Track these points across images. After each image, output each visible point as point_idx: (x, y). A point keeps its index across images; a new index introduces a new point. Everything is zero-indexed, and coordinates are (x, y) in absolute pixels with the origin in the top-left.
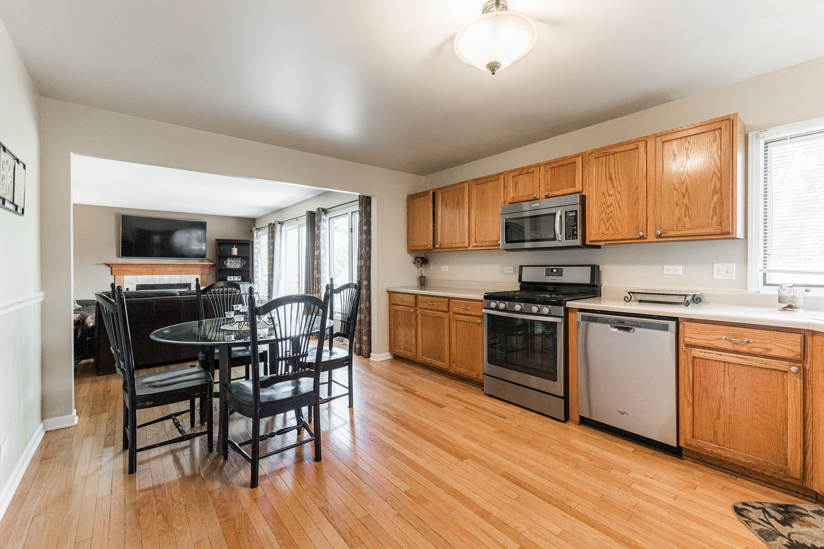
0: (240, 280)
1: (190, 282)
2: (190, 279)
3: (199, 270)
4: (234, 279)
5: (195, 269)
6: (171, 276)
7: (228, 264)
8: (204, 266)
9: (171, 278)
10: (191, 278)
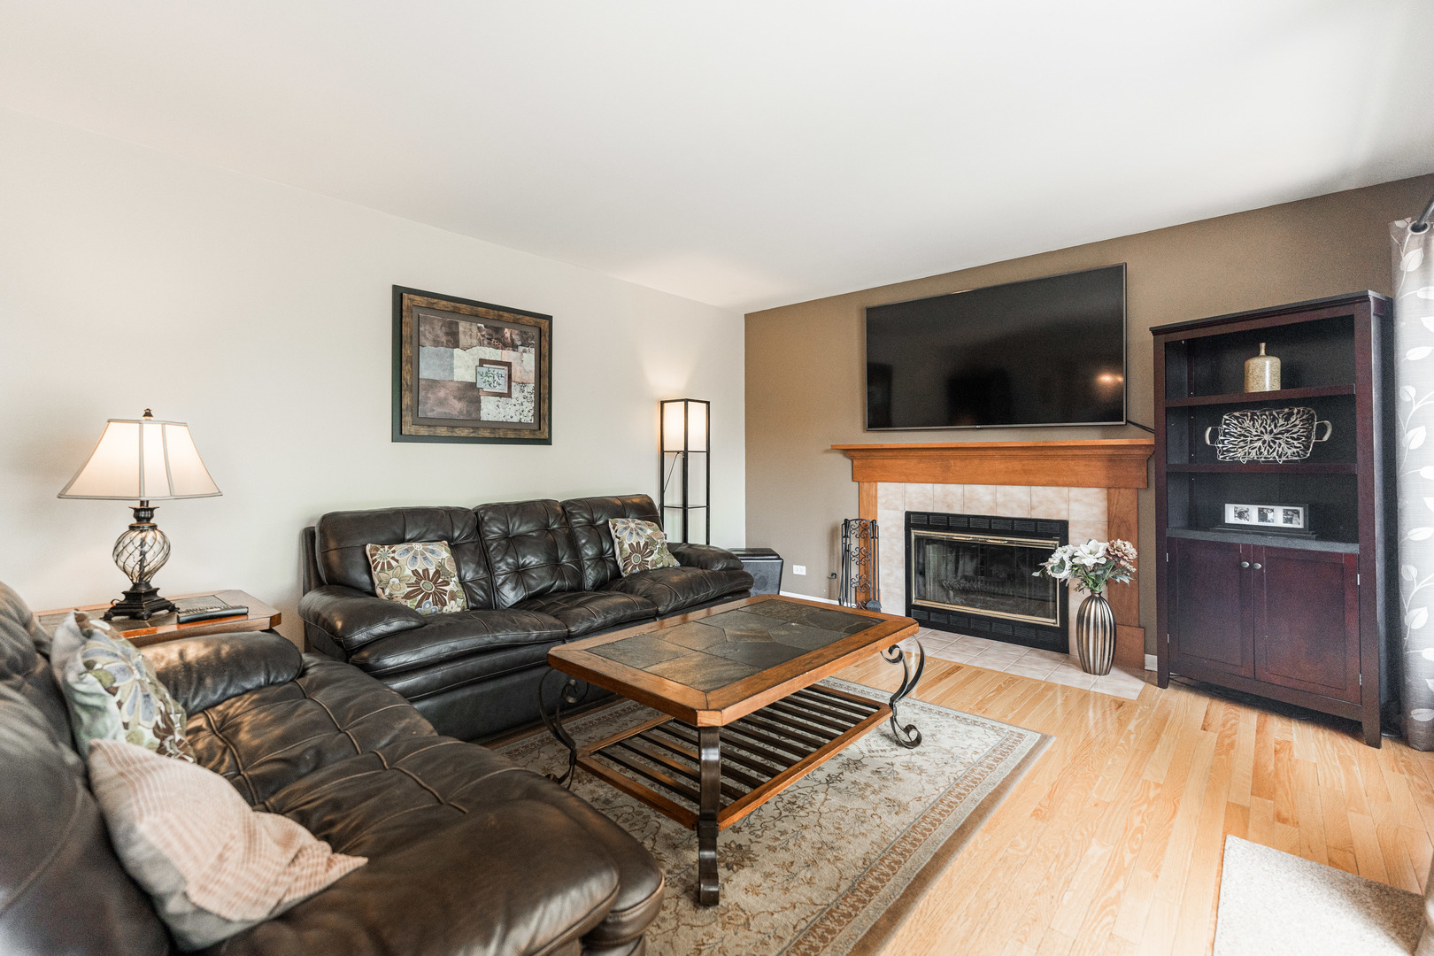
0: (1298, 523)
1: (1062, 516)
2: (1064, 506)
3: (1098, 470)
4: (1263, 516)
5: (1080, 467)
6: (999, 487)
7: (1224, 443)
8: (1115, 458)
9: (1000, 498)
10: (1068, 501)
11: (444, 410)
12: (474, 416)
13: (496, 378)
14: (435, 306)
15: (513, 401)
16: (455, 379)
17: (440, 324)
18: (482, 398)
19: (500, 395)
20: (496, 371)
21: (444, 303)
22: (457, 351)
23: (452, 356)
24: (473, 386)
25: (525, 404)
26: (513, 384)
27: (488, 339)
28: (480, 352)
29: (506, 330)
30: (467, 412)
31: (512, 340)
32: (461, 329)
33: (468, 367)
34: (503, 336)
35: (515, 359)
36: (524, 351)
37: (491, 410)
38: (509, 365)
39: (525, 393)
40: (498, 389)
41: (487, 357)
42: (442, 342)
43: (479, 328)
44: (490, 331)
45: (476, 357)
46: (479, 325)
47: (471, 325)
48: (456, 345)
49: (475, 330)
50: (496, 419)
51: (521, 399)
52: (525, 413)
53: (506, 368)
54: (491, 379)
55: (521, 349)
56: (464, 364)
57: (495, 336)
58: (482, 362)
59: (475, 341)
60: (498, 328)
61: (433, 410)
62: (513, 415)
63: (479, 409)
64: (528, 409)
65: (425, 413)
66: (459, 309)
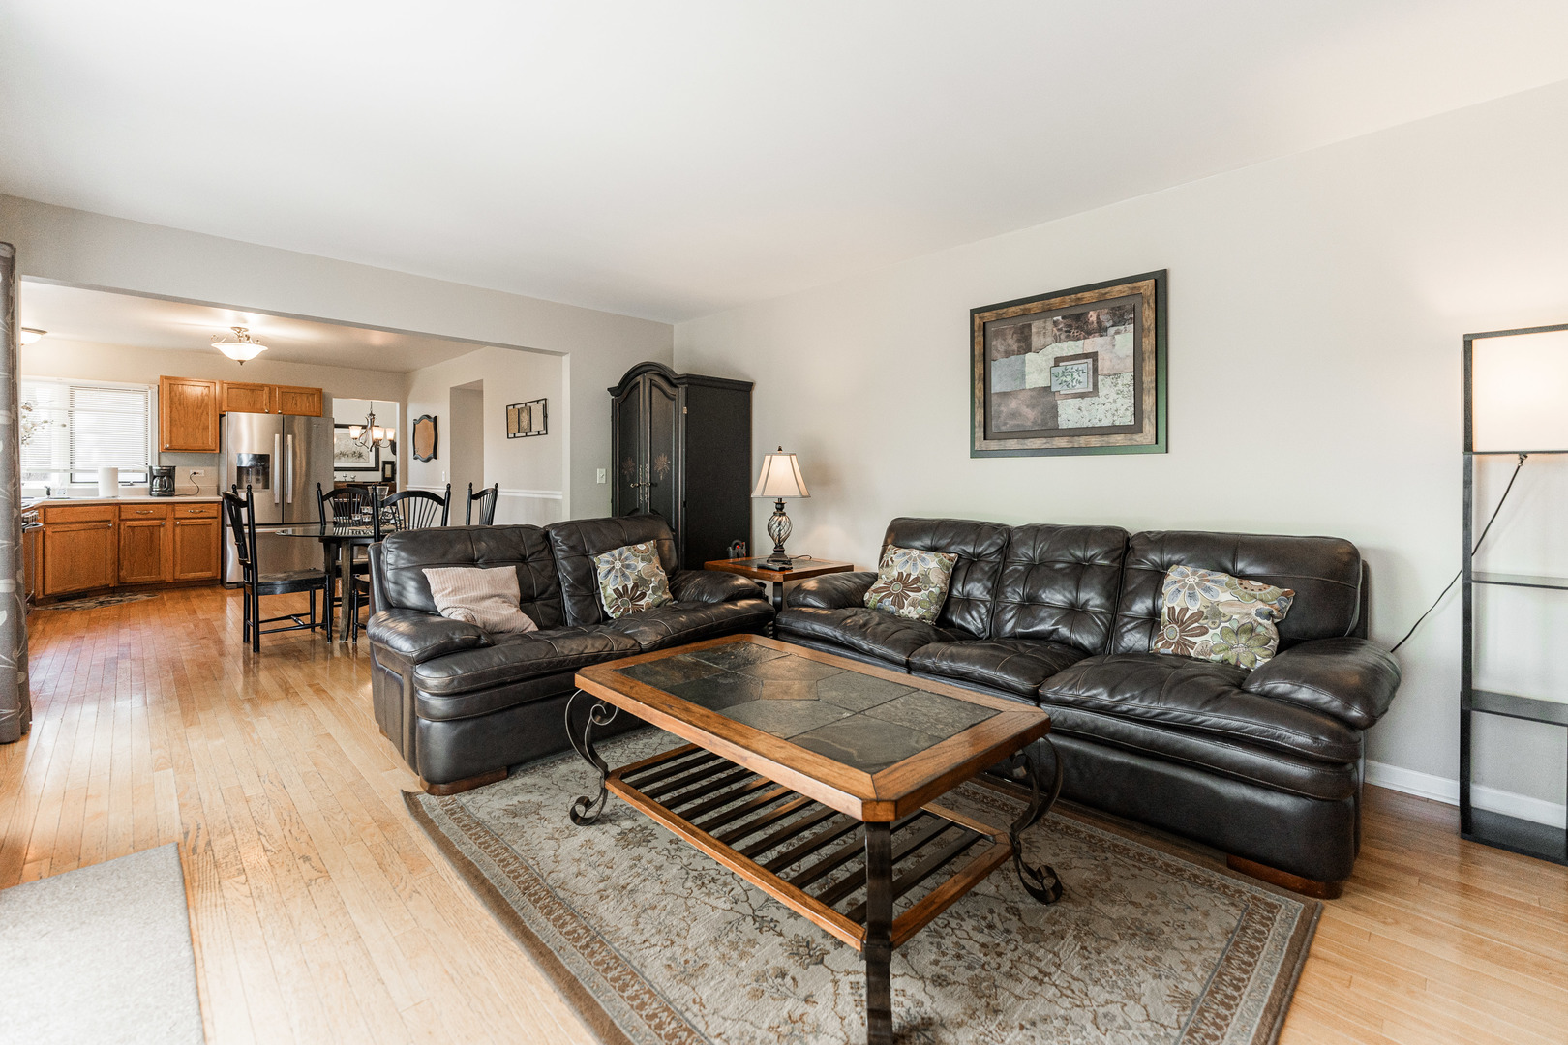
11: (1016, 422)
12: (1050, 424)
13: (1075, 375)
14: (1004, 316)
15: (1101, 400)
16: (1028, 387)
17: (1012, 332)
18: (1059, 402)
19: (1082, 395)
20: (1076, 367)
21: (1014, 309)
22: (1029, 356)
23: (1024, 362)
24: (1047, 389)
25: (1120, 400)
26: (1100, 378)
27: (1066, 332)
28: (1056, 349)
29: (1091, 313)
30: (1043, 420)
31: (1099, 322)
32: (1034, 330)
33: (1042, 370)
34: (1086, 323)
35: (1102, 347)
36: (1117, 332)
37: (1070, 414)
38: (1094, 356)
39: (1120, 387)
40: (1080, 389)
41: (1064, 354)
42: (1014, 351)
43: (1055, 323)
44: (1069, 322)
45: (1050, 356)
46: (1055, 319)
47: (1045, 322)
48: (1028, 350)
49: (1049, 325)
50: (1078, 425)
51: (1113, 396)
52: (1121, 413)
53: (1090, 361)
54: (1069, 379)
55: (1112, 331)
56: (1036, 370)
57: (1074, 324)
58: (1058, 361)
59: (1050, 339)
60: (1082, 314)
61: (1005, 424)
62: (1102, 417)
63: (1056, 415)
64: (1125, 407)
65: (999, 428)
66: (1029, 309)
